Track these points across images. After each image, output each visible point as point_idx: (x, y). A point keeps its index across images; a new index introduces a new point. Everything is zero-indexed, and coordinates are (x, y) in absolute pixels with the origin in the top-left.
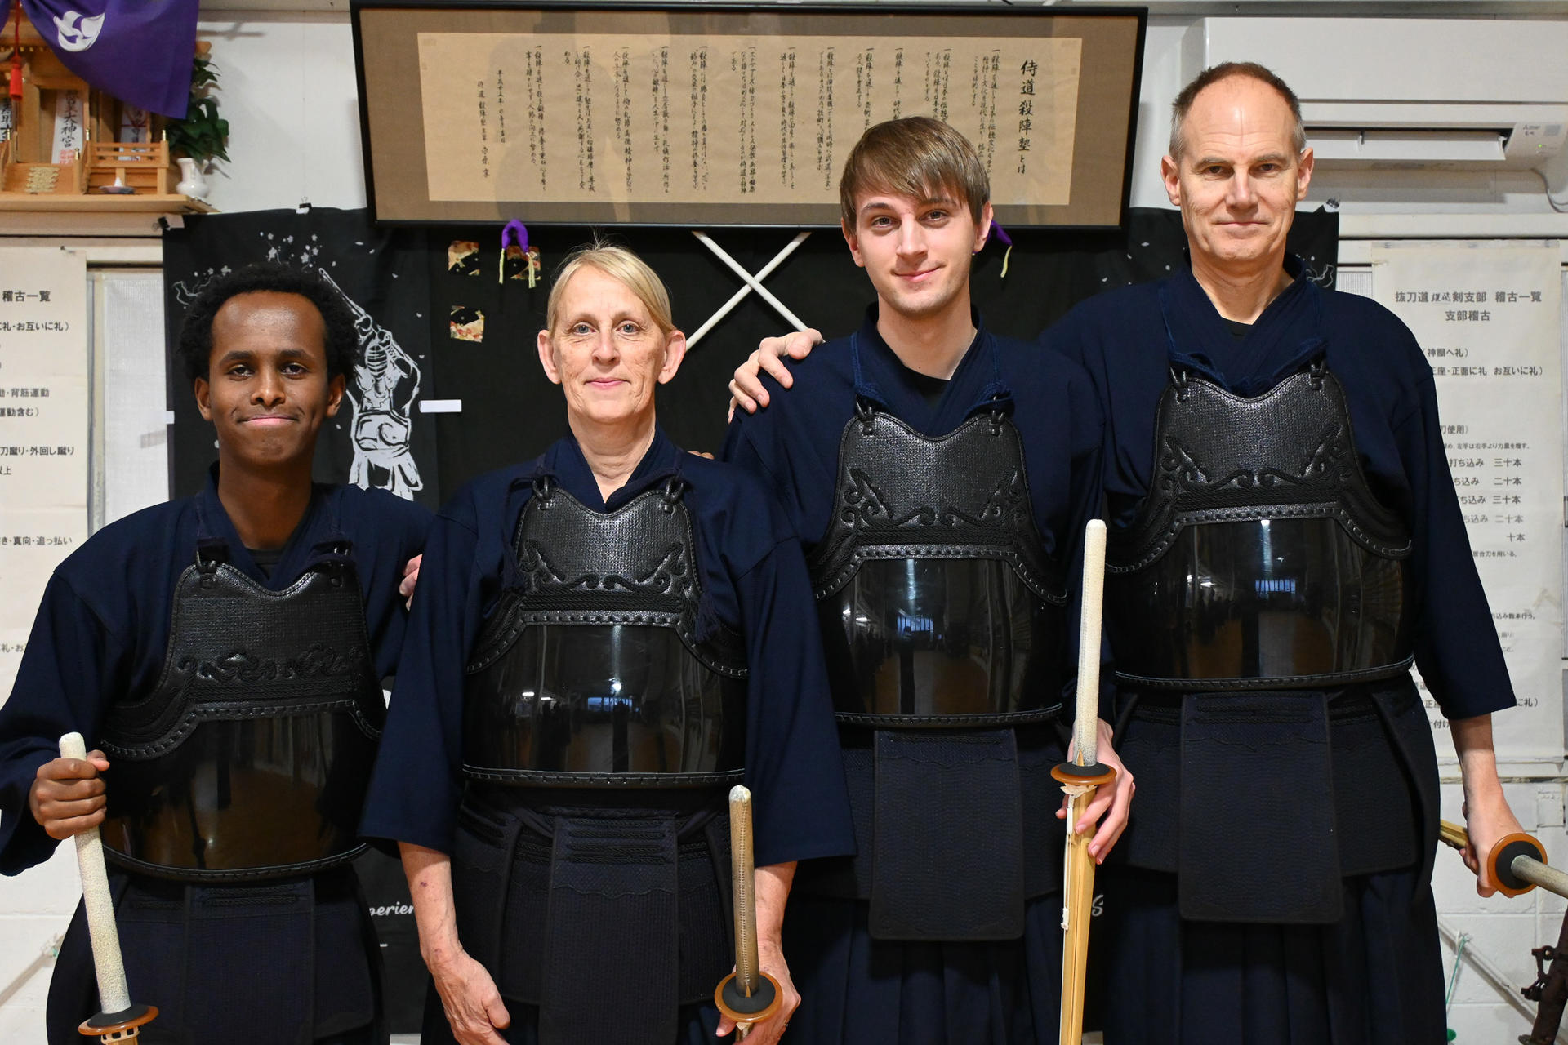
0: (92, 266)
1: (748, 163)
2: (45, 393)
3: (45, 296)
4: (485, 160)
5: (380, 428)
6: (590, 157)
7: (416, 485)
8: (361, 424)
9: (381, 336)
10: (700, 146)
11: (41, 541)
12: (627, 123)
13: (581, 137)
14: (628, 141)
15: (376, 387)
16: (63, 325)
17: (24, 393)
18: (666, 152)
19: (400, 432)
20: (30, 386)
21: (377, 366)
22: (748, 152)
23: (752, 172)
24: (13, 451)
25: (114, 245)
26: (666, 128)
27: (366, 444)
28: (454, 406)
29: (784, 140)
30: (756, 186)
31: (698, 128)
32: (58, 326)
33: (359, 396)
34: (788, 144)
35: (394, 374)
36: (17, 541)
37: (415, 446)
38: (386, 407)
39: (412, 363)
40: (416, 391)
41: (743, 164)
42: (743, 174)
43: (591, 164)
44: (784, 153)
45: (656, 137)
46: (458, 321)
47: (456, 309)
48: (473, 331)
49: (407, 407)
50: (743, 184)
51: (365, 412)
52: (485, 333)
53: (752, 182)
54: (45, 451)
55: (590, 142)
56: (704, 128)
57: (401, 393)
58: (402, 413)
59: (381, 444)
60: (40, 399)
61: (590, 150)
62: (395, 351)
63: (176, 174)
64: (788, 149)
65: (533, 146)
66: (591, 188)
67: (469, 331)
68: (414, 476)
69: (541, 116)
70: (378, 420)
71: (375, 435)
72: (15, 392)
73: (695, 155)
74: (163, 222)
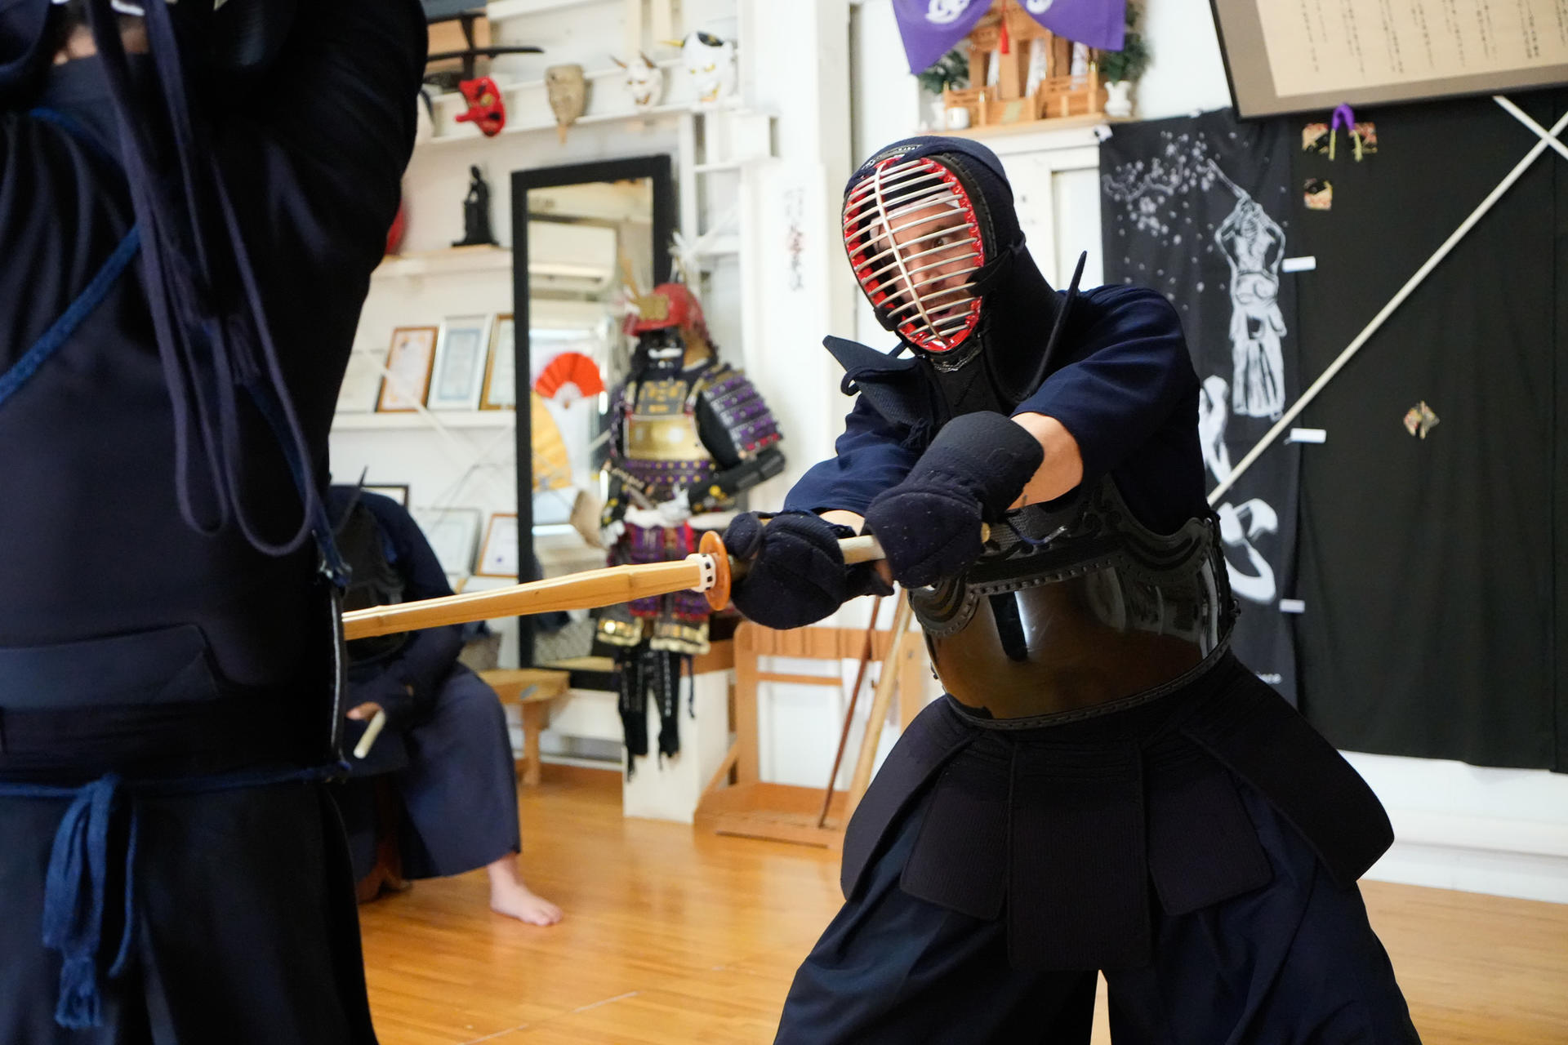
0: (1054, 171)
1: (1530, 32)
4: (1315, 59)
5: (1255, 287)
6: (1396, 44)
7: (1281, 331)
8: (1238, 283)
9: (1253, 209)
10: (1485, 22)
12: (1421, 12)
13: (1386, 29)
14: (1425, 27)
15: (1250, 252)
18: (1457, 31)
19: (1270, 287)
21: (1250, 234)
22: (1527, 22)
23: (1535, 39)
26: (1454, 12)
27: (1244, 299)
28: (1307, 263)
29: (1558, 8)
30: (1540, 50)
31: (1482, 8)
33: (1236, 259)
34: (1561, 10)
35: (1265, 240)
37: (1281, 298)
38: (1259, 267)
39: (1278, 230)
40: (1281, 253)
41: (1525, 33)
42: (1527, 42)
43: (1398, 51)
44: (1560, 19)
45: (1448, 21)
46: (1311, 191)
47: (1308, 183)
48: (1321, 200)
49: (1275, 267)
50: (1528, 51)
51: (1242, 273)
52: (1334, 201)
53: (1536, 48)
55: (1394, 33)
56: (1486, 8)
57: (1270, 255)
58: (1270, 271)
59: (1255, 299)
61: (1395, 38)
62: (1265, 221)
63: (1103, 96)
64: (1562, 15)
65: (1349, 42)
66: (1401, 70)
67: (1320, 200)
68: (1279, 323)
69: (1352, 17)
70: (1250, 280)
71: (1251, 291)
73: (1482, 31)
74: (1098, 132)
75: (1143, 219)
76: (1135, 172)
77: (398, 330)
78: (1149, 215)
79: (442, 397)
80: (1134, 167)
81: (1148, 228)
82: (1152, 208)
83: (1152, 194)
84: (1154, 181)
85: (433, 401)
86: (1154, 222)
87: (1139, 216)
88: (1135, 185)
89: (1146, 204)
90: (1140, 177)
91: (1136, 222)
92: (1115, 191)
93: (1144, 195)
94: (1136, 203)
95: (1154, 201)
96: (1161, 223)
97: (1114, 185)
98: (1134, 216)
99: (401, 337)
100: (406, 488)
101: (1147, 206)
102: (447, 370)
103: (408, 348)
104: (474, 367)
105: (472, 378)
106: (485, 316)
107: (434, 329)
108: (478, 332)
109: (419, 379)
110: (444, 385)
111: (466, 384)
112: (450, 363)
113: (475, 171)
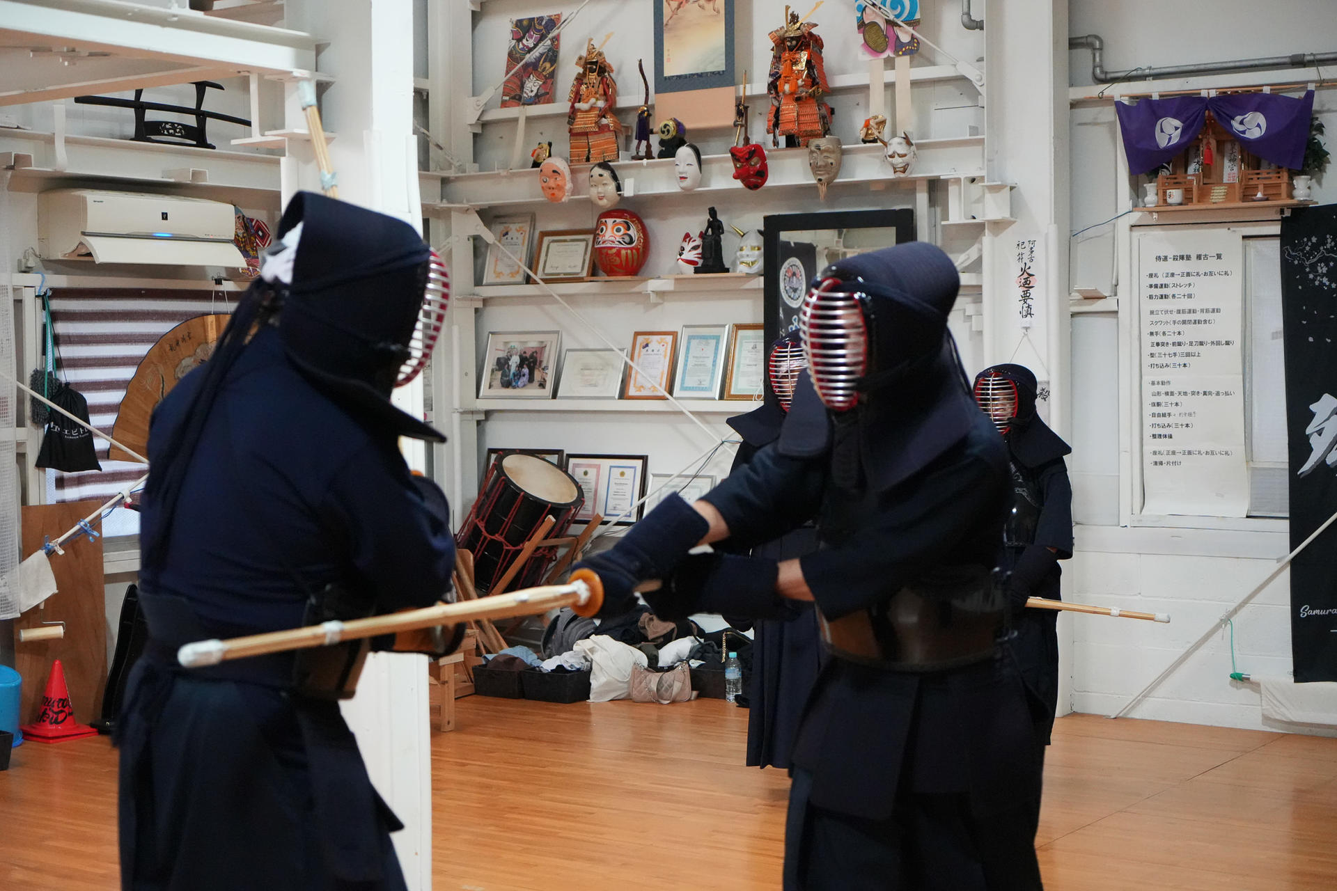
0: (1244, 237)
2: (1218, 311)
3: (1219, 256)
11: (1218, 394)
16: (1229, 273)
17: (1207, 311)
20: (1211, 307)
24: (1201, 344)
25: (1257, 226)
32: (1226, 273)
36: (1205, 393)
54: (1218, 343)
60: (1216, 314)
63: (1292, 186)
72: (1202, 311)
74: (1282, 212)
75: (1318, 278)
76: (1310, 244)
77: (637, 334)
78: (1323, 275)
79: (683, 388)
80: (1309, 240)
81: (1322, 284)
82: (1325, 270)
83: (1325, 260)
84: (1328, 251)
85: (677, 391)
86: (1325, 280)
87: (1316, 276)
88: (1310, 253)
89: (1322, 268)
90: (1315, 247)
91: (1314, 280)
92: (1294, 258)
93: (1320, 261)
94: (1313, 267)
95: (1327, 265)
96: (1331, 281)
97: (1294, 254)
98: (1311, 276)
99: (640, 339)
100: (644, 459)
101: (1322, 269)
102: (688, 367)
103: (649, 348)
104: (714, 365)
105: (713, 373)
106: (724, 326)
107: (674, 334)
108: (717, 338)
109: (662, 373)
110: (687, 378)
111: (708, 378)
112: (691, 361)
113: (713, 212)
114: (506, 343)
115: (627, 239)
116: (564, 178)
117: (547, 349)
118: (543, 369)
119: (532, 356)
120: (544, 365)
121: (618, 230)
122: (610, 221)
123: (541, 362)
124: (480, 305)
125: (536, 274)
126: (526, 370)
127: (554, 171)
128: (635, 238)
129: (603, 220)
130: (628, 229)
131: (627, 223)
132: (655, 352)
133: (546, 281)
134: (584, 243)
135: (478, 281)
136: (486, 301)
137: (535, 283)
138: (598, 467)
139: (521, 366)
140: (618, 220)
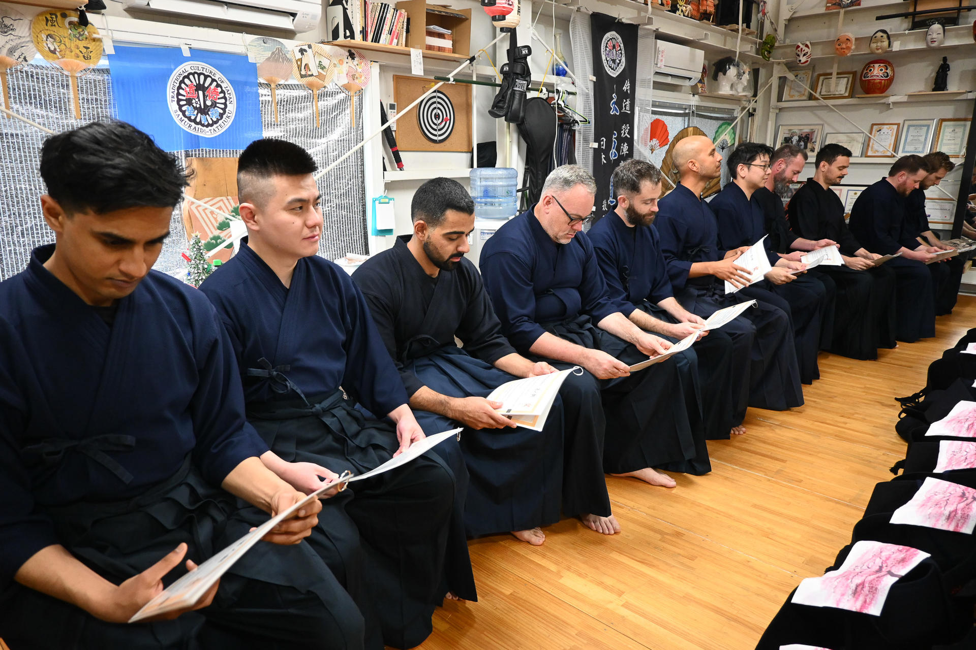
77: (873, 125)
99: (876, 127)
102: (908, 141)
103: (882, 132)
104: (926, 140)
105: (925, 144)
106: (934, 120)
107: (898, 125)
108: (928, 126)
109: (890, 144)
110: (906, 147)
111: (921, 147)
112: (909, 138)
113: (945, 59)
114: (790, 130)
115: (886, 75)
116: (851, 43)
117: (816, 133)
118: (813, 143)
119: (806, 136)
120: (813, 140)
121: (881, 70)
122: (877, 65)
123: (812, 139)
124: (777, 111)
125: (816, 93)
126: (802, 143)
127: (847, 39)
128: (890, 74)
129: (872, 65)
130: (887, 69)
131: (886, 66)
132: (886, 133)
133: (825, 99)
134: (846, 79)
135: (780, 99)
136: (781, 109)
137: (817, 99)
138: (841, 190)
139: (799, 141)
140: (882, 65)
